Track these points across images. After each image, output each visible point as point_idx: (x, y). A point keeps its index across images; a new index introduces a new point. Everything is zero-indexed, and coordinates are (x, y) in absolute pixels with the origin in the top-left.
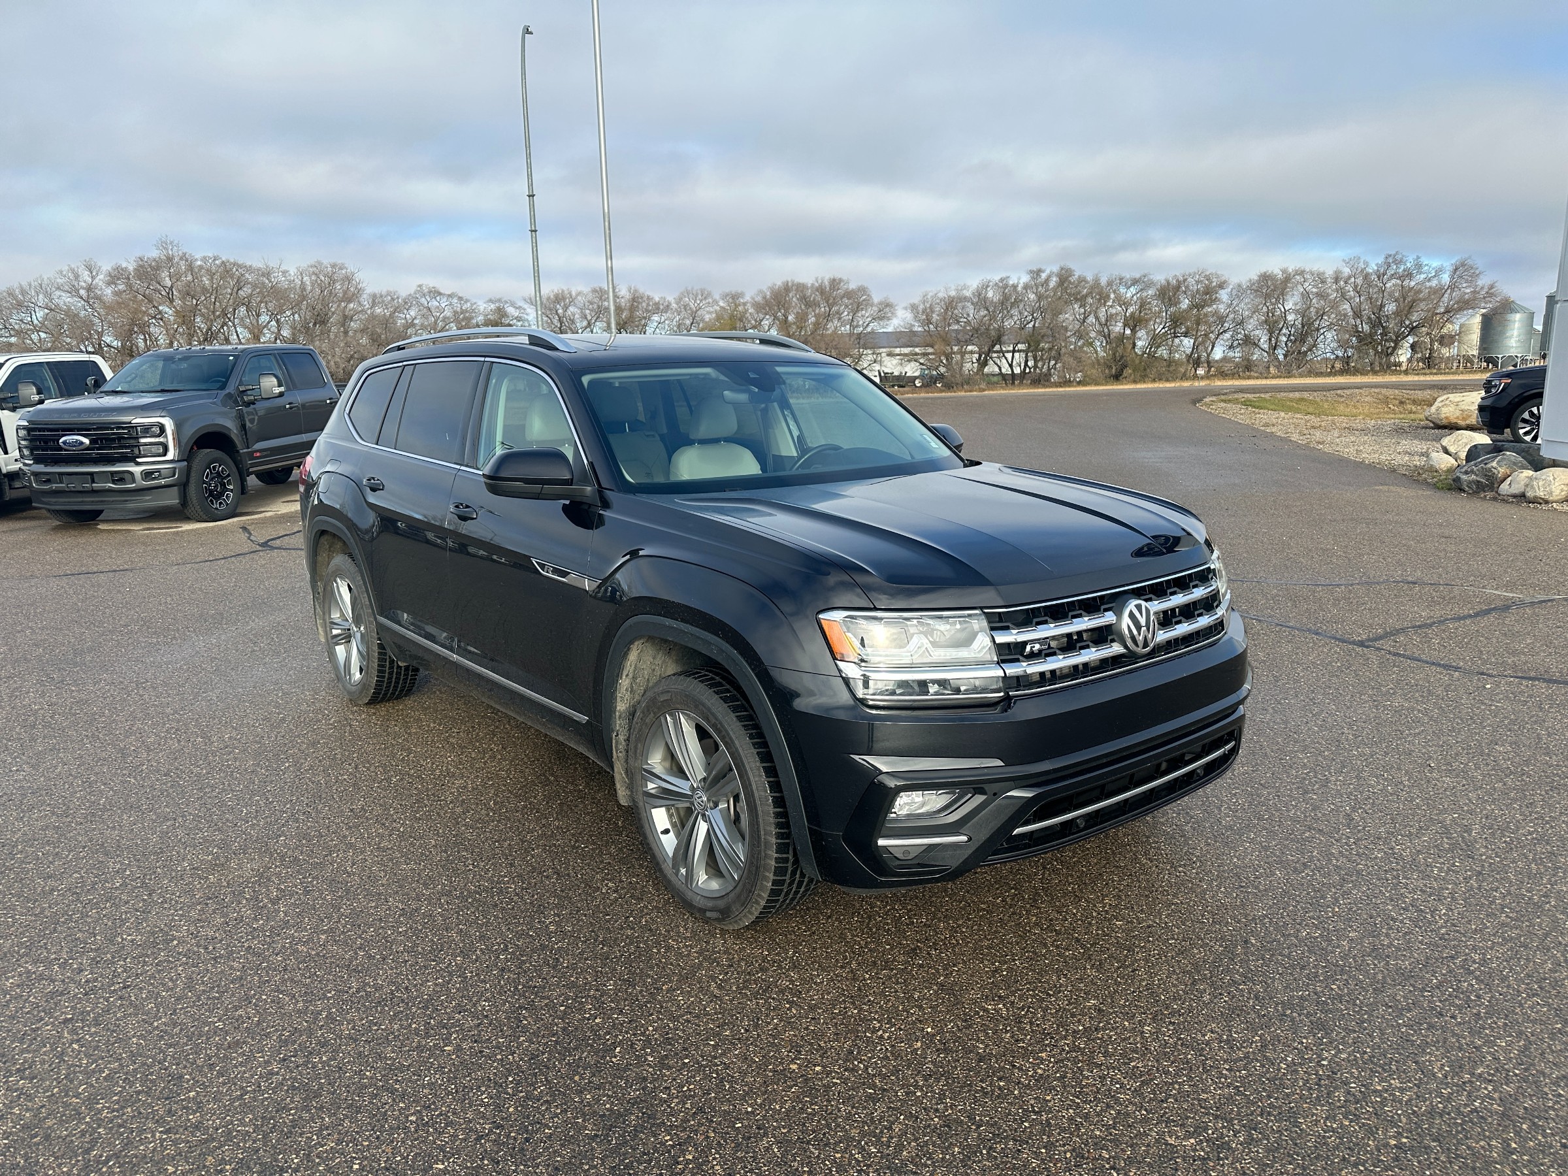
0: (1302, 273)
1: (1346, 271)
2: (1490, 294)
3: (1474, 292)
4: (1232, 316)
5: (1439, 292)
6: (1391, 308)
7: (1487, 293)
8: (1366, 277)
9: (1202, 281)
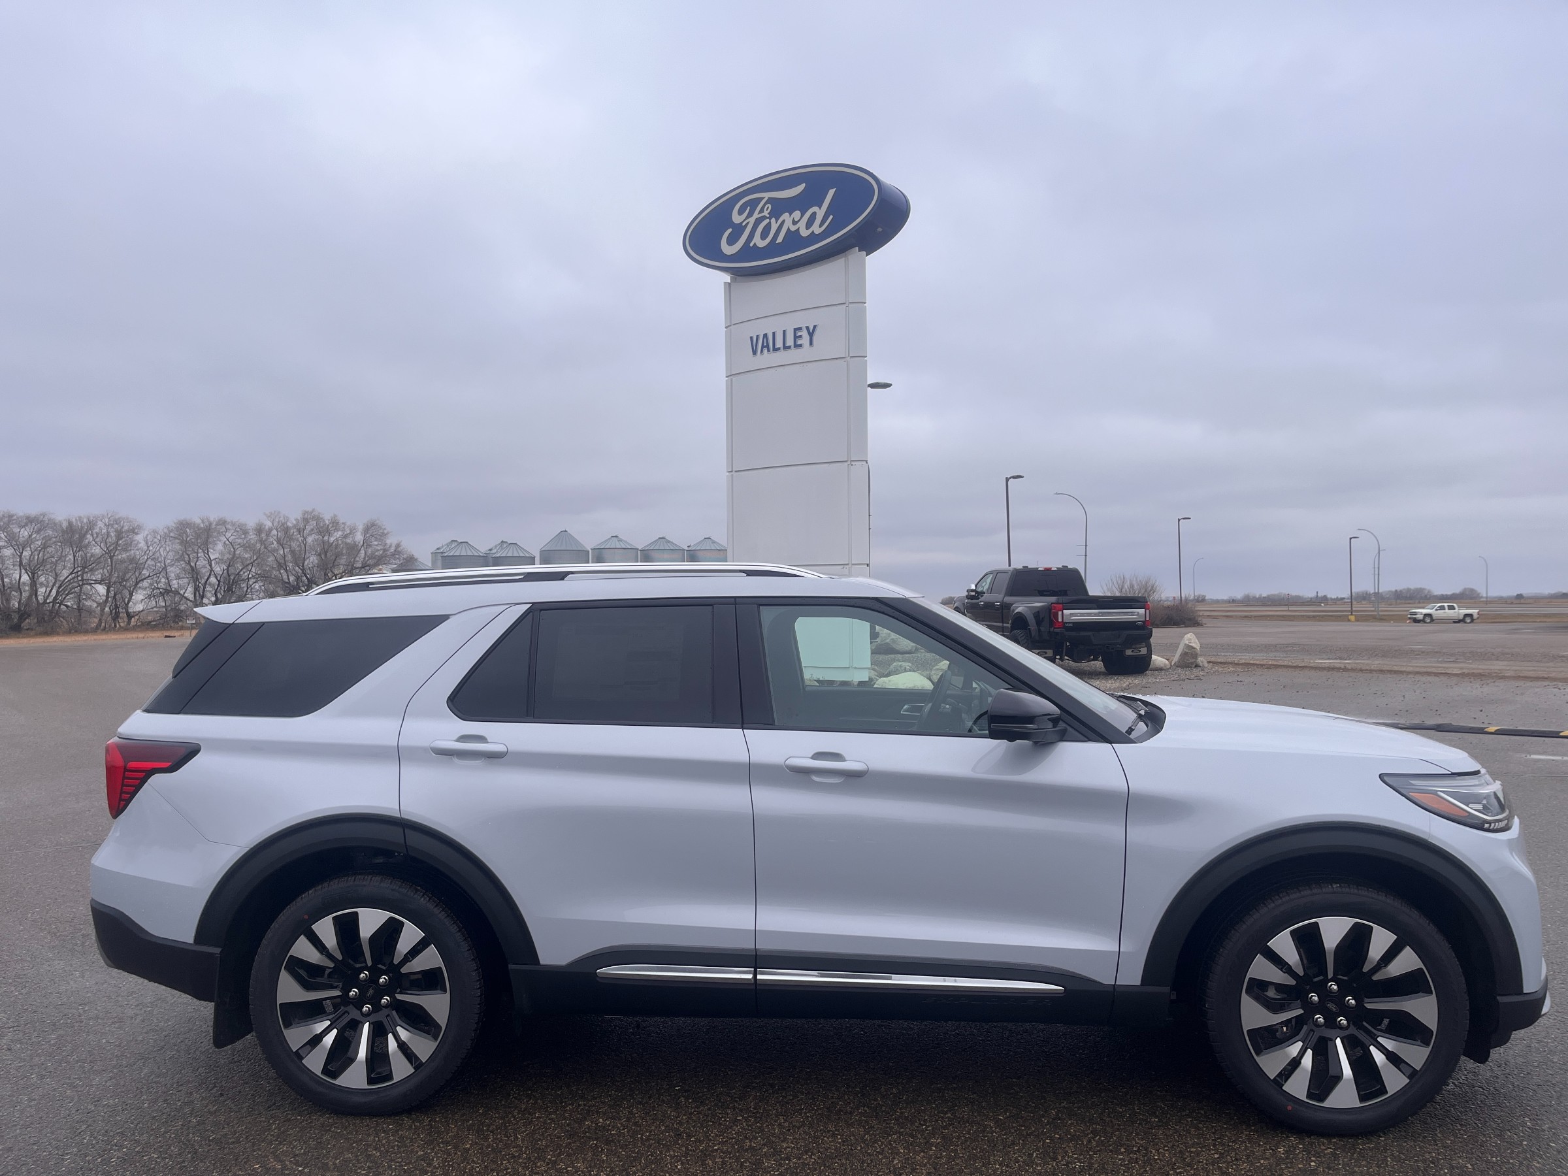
0: (222, 522)
1: (268, 524)
2: (398, 552)
3: (385, 550)
4: (150, 562)
5: (353, 549)
6: (312, 560)
7: (395, 551)
8: (287, 529)
9: (112, 525)
